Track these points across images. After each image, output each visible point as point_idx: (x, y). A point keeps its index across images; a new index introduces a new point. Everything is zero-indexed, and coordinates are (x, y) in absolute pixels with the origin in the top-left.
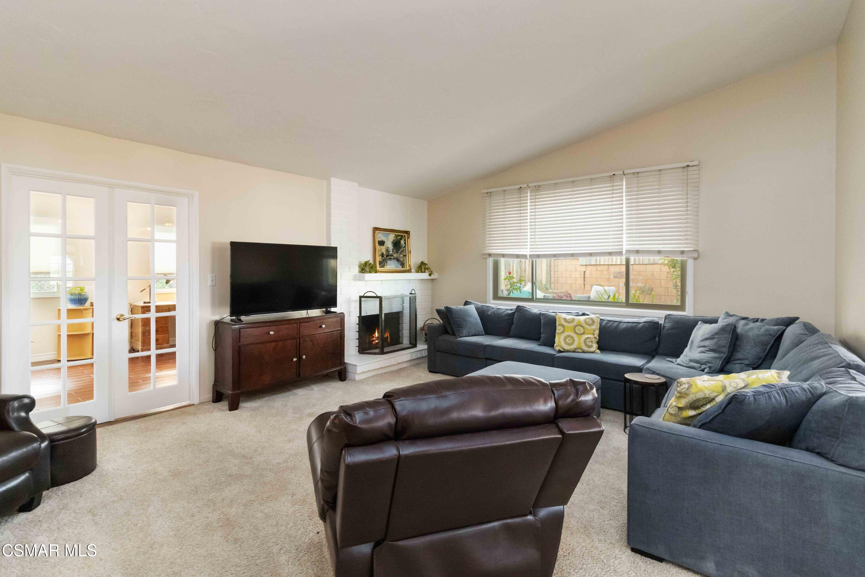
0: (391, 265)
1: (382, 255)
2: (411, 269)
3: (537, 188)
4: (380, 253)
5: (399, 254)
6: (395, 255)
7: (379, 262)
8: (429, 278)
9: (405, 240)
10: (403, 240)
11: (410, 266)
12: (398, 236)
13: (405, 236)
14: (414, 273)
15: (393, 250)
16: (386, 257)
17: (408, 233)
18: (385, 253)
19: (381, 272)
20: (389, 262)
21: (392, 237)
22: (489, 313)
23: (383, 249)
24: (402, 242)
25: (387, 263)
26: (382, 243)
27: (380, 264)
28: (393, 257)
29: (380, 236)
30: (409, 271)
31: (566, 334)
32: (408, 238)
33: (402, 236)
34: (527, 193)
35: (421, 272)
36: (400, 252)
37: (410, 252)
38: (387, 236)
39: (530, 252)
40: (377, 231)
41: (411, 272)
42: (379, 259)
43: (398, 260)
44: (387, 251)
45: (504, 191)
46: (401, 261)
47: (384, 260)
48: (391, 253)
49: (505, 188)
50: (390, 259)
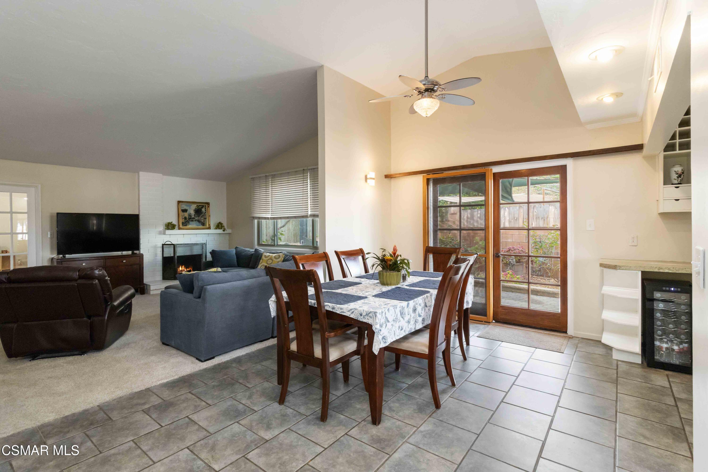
0: (192, 225)
1: (185, 218)
2: (210, 227)
3: (274, 176)
4: (183, 217)
5: (200, 217)
6: (197, 218)
7: (182, 223)
8: (223, 232)
9: (205, 208)
10: (204, 208)
11: (209, 225)
12: (200, 206)
13: (206, 206)
14: (213, 229)
15: (195, 215)
16: (189, 219)
17: (208, 204)
18: (187, 217)
19: (183, 229)
20: (191, 223)
21: (194, 207)
22: (243, 254)
23: (186, 215)
24: (203, 210)
25: (189, 223)
26: (185, 211)
27: (182, 224)
28: (195, 220)
29: (184, 207)
30: (209, 228)
31: (262, 264)
32: (208, 207)
33: (203, 206)
34: (269, 179)
35: (219, 229)
36: (201, 216)
37: (210, 216)
38: (190, 206)
39: (271, 215)
40: (181, 204)
41: (210, 229)
42: (181, 221)
43: (199, 221)
44: (190, 215)
45: (260, 177)
46: (201, 222)
47: (186, 221)
48: (193, 217)
49: (260, 176)
50: (192, 221)
